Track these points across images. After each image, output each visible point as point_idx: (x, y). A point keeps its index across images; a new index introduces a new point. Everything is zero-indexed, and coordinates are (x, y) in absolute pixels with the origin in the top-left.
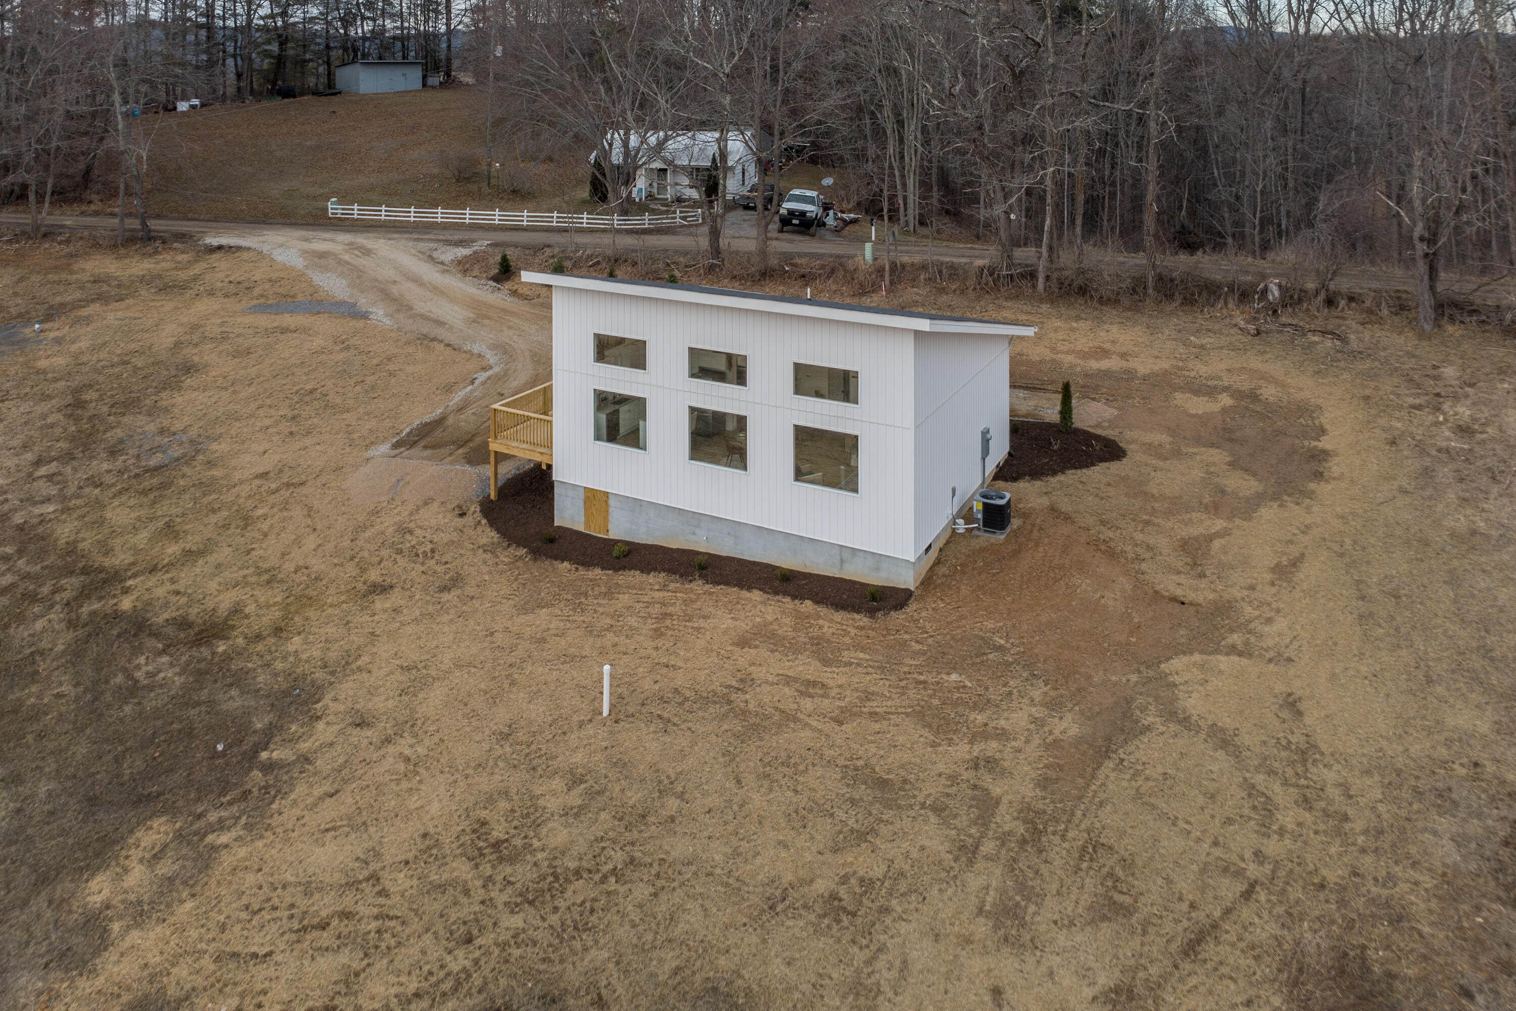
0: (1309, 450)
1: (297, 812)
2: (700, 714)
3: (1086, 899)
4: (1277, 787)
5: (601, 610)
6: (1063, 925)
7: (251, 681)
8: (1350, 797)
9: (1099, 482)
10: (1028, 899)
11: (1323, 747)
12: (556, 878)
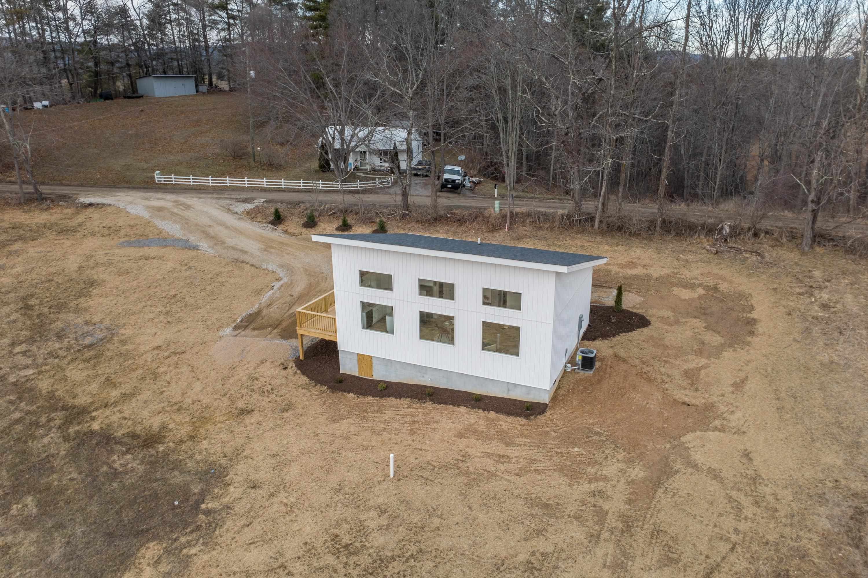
0: (746, 319)
1: (230, 535)
2: (444, 474)
3: (656, 557)
4: (743, 497)
5: (377, 420)
6: (646, 570)
7: (184, 466)
8: (778, 500)
9: (639, 340)
10: (627, 559)
11: (764, 476)
12: (382, 561)
